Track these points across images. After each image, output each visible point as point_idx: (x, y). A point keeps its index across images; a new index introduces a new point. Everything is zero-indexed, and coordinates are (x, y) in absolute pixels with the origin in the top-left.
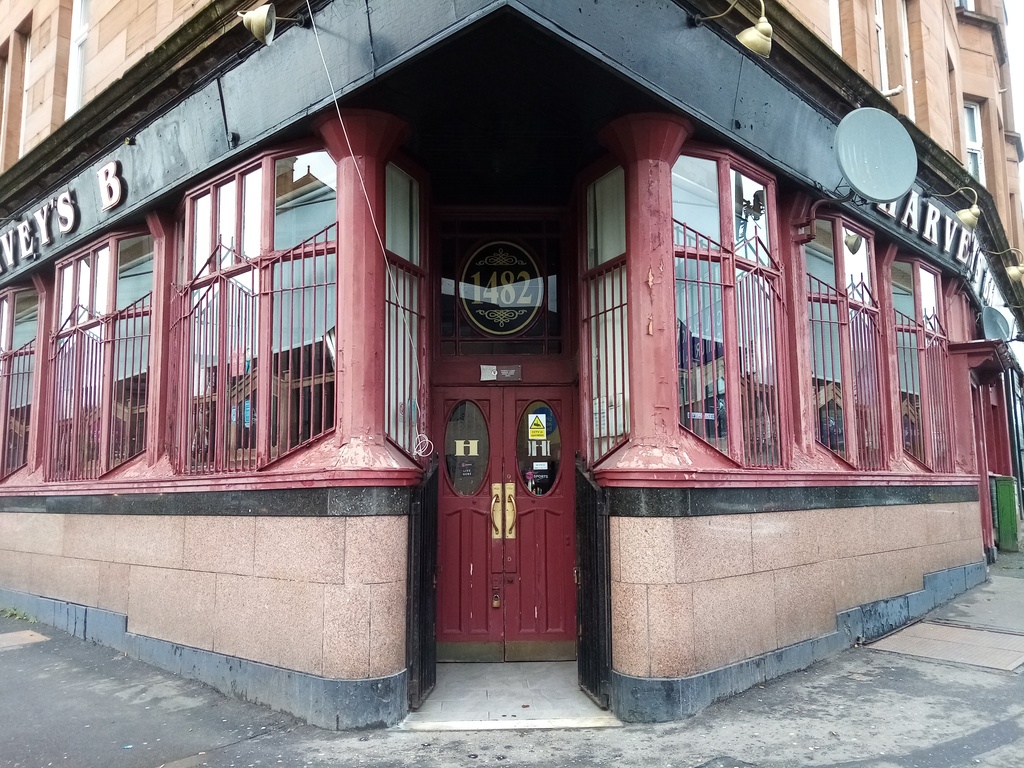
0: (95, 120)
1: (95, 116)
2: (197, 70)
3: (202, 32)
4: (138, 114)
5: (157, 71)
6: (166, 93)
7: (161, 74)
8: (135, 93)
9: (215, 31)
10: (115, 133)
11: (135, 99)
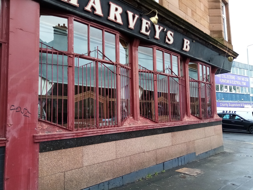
0: (193, 31)
1: (194, 30)
2: (210, 45)
3: (216, 43)
4: (198, 39)
5: (208, 39)
6: (204, 42)
7: (208, 40)
8: (203, 37)
9: (216, 45)
10: (192, 36)
11: (201, 37)
